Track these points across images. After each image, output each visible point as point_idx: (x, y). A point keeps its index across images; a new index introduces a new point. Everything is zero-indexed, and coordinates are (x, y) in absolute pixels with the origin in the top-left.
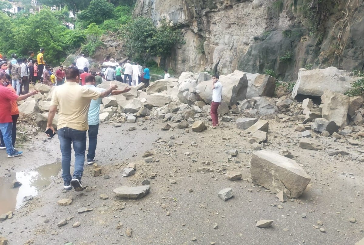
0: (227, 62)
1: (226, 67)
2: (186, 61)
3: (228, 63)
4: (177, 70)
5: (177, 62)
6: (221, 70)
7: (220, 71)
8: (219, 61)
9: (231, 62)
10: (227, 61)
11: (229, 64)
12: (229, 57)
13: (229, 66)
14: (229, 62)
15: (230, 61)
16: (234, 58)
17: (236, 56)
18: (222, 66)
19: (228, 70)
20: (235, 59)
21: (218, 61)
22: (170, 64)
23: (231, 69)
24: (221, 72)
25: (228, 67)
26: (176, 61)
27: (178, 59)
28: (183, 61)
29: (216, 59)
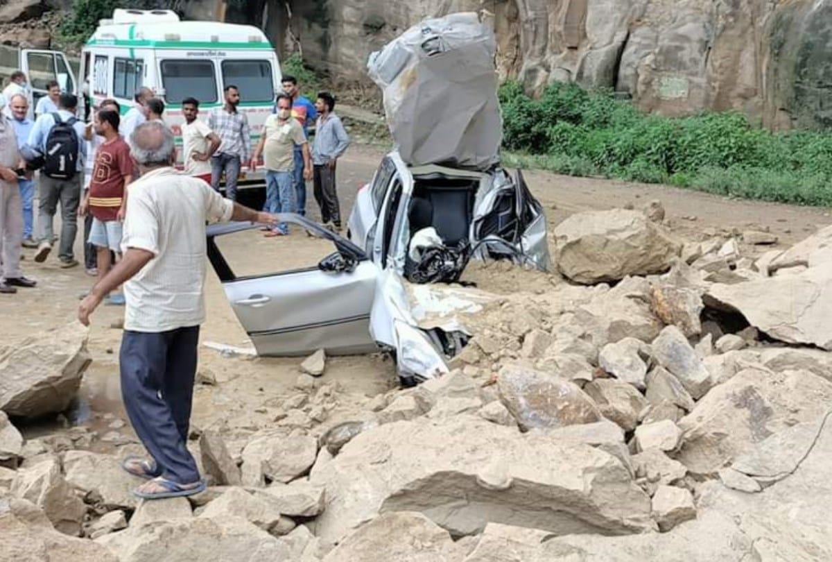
0: (686, 45)
1: (681, 65)
2: (387, 29)
3: (690, 52)
4: (332, 67)
5: (331, 29)
6: (648, 84)
7: (641, 88)
8: (628, 36)
9: (706, 47)
10: (685, 38)
11: (696, 55)
12: (695, 20)
13: (695, 62)
14: (696, 46)
15: (701, 40)
16: (724, 28)
17: (732, 15)
18: (655, 61)
19: (690, 82)
20: (730, 32)
21: (620, 37)
22: (284, 36)
23: (710, 80)
24: (644, 92)
25: (693, 70)
26: (325, 25)
27: (341, 16)
28: (366, 26)
29: (610, 25)
